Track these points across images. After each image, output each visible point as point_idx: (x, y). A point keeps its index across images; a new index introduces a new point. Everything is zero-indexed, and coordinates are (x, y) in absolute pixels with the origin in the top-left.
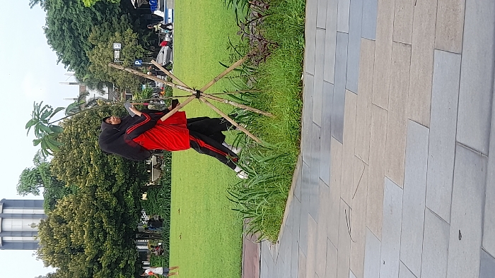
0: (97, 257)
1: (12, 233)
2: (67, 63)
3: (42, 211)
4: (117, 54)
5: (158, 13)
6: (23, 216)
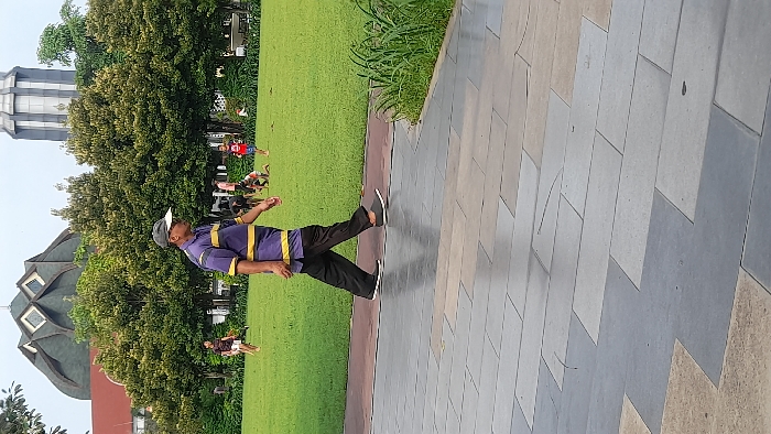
1: (30, 117)
3: (73, 87)
6: (46, 93)
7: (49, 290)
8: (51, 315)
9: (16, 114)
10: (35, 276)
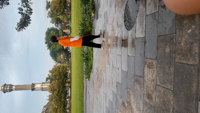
0: (59, 91)
1: (44, 88)
2: (53, 59)
3: (49, 84)
4: (62, 57)
5: (69, 50)
6: (46, 85)
7: (46, 110)
9: (42, 88)
10: (45, 108)
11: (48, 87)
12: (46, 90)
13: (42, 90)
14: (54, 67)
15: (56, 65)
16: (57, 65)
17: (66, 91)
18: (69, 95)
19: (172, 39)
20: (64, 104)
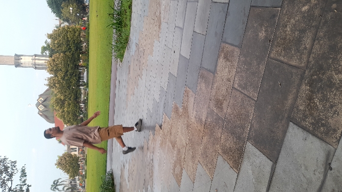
4: (71, 11)
6: (42, 60)
7: (44, 101)
8: (45, 106)
9: (35, 64)
10: (41, 98)
11: (46, 64)
12: (42, 69)
13: (36, 68)
14: (56, 29)
15: (60, 25)
16: (62, 25)
17: (80, 73)
18: (85, 80)
19: (274, 16)
20: (76, 94)
